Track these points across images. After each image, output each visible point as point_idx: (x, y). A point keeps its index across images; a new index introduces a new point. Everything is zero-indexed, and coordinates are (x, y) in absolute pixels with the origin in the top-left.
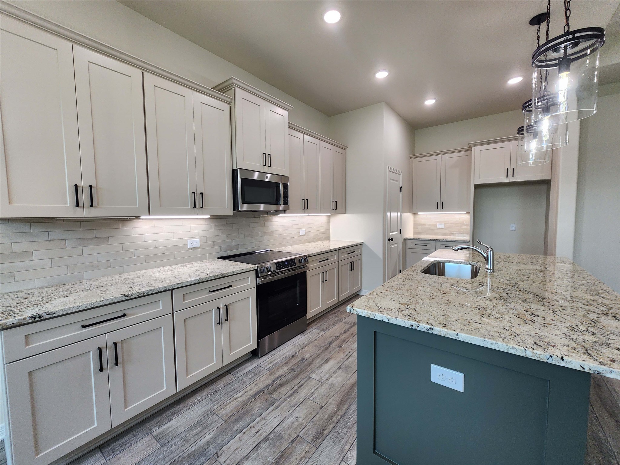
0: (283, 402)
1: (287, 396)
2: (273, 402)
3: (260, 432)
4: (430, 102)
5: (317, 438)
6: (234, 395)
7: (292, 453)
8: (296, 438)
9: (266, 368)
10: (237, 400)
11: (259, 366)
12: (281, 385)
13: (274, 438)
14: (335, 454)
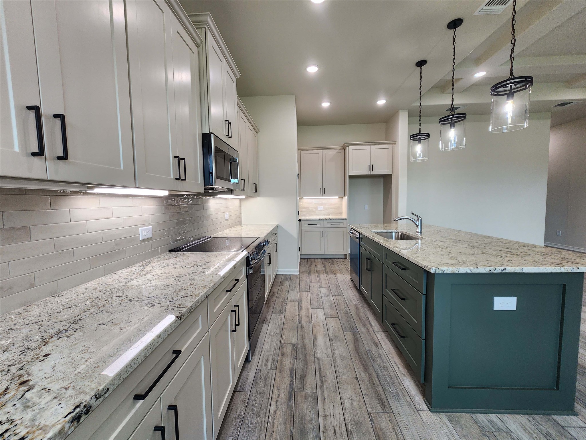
0: (323, 392)
1: (319, 384)
2: (315, 397)
3: (337, 431)
4: (326, 105)
5: (383, 405)
6: (268, 412)
7: (382, 430)
8: (370, 416)
9: (269, 368)
10: (278, 415)
11: (258, 370)
12: (303, 377)
13: (354, 427)
14: (407, 409)
